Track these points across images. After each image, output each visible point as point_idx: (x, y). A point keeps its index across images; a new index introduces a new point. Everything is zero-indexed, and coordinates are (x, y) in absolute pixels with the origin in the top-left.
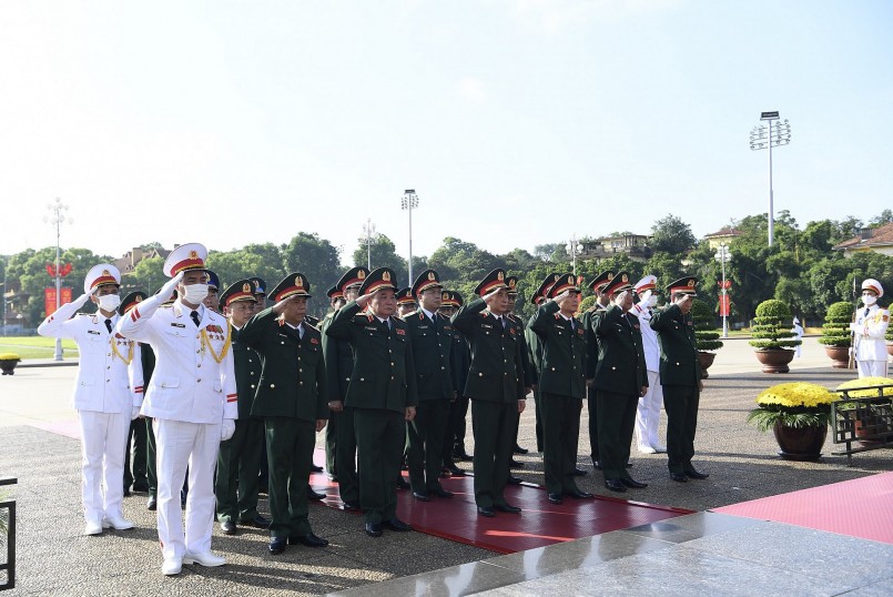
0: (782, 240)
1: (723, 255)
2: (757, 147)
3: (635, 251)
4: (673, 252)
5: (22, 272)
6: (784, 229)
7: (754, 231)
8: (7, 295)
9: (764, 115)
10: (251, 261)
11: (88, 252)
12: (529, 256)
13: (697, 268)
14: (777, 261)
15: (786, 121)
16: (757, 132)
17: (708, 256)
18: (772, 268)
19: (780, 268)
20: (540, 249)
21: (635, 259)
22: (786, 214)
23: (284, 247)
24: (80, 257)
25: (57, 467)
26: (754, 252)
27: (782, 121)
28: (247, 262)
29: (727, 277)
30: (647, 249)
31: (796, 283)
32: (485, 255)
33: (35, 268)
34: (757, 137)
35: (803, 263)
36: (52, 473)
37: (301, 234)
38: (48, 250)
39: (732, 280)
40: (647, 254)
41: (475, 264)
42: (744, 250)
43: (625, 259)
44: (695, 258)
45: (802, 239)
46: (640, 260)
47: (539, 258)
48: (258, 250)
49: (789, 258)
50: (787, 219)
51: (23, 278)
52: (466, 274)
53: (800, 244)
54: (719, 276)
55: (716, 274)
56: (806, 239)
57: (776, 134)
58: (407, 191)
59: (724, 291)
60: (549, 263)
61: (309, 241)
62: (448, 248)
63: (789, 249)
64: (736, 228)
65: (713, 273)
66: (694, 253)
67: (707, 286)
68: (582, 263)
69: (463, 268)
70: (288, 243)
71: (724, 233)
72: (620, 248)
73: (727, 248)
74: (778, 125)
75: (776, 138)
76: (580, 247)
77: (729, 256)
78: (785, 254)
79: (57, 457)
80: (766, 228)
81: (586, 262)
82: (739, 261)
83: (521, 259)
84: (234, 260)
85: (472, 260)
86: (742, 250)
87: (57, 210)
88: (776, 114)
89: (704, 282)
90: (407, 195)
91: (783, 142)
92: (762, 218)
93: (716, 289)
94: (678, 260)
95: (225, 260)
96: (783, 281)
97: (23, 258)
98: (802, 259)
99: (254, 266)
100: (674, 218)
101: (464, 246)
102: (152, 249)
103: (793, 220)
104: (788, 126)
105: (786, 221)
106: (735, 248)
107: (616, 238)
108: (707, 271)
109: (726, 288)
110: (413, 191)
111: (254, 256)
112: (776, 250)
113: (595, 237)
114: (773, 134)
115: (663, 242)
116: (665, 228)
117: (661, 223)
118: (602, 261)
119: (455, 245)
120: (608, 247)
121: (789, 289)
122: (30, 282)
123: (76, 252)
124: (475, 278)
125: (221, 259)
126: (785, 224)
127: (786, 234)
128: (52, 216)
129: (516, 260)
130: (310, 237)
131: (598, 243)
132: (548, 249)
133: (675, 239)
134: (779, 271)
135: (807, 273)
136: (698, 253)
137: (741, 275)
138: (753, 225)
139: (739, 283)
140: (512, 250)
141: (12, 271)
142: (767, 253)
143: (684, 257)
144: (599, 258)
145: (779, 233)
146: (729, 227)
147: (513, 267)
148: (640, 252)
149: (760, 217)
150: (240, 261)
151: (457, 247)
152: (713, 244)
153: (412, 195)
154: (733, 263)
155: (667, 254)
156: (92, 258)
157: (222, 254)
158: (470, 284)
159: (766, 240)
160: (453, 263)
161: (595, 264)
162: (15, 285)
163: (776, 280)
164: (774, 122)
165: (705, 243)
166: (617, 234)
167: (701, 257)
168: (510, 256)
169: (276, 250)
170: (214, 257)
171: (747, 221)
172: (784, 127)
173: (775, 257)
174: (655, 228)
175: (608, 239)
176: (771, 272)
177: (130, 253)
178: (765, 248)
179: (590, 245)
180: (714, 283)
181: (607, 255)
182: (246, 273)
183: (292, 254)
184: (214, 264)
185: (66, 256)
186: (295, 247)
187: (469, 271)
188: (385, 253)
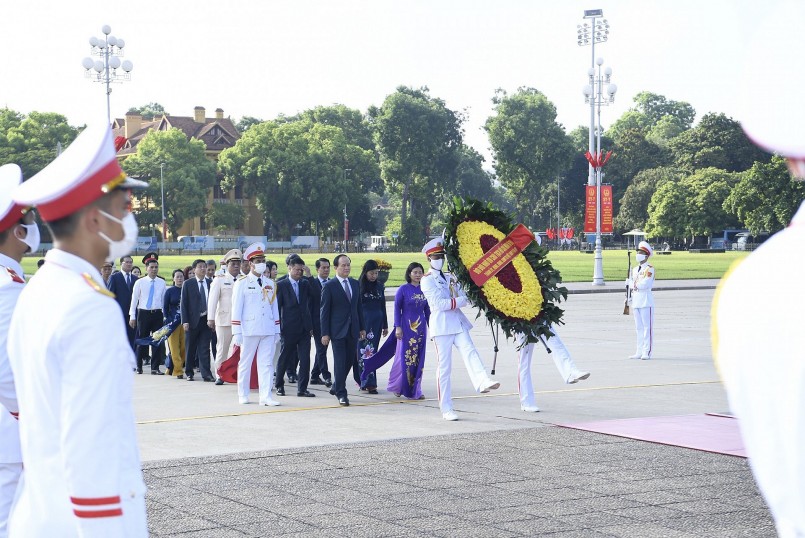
10: (324, 135)
11: (60, 119)
23: (373, 112)
28: (317, 137)
37: (402, 90)
41: (703, 138)
48: (330, 116)
52: (687, 157)
58: (588, 13)
61: (416, 101)
62: (642, 111)
69: (681, 146)
70: (379, 105)
84: (296, 133)
90: (589, 21)
99: (328, 144)
101: (669, 108)
110: (598, 12)
111: (329, 127)
119: (656, 107)
123: (41, 119)
124: (705, 162)
130: (417, 94)
150: (306, 136)
151: (658, 109)
153: (598, 19)
158: (700, 174)
160: (655, 135)
169: (358, 117)
182: (316, 155)
183: (389, 123)
184: (264, 140)
185: (26, 126)
186: (395, 111)
187: (694, 150)
188: (543, 121)
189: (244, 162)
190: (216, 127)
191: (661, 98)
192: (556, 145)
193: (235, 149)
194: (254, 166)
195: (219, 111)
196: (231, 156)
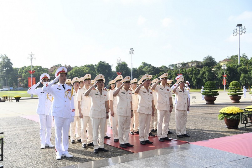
0: (243, 62)
1: (224, 67)
2: (235, 35)
3: (198, 66)
4: (209, 67)
5: (22, 72)
6: (244, 59)
7: (234, 60)
8: (19, 79)
9: (238, 25)
10: (86, 69)
11: (41, 67)
12: (167, 68)
13: (216, 71)
14: (241, 69)
15: (244, 27)
16: (235, 30)
17: (220, 67)
18: (239, 71)
19: (242, 71)
20: (170, 65)
21: (198, 68)
22: (244, 55)
23: (96, 65)
24: (38, 68)
25: (25, 128)
26: (234, 66)
27: (243, 27)
29: (226, 74)
30: (201, 66)
31: (247, 75)
32: (154, 67)
33: (26, 72)
34: (235, 32)
35: (249, 69)
36: (23, 130)
37: (101, 61)
38: (30, 66)
39: (227, 75)
40: (202, 67)
41: (151, 70)
42: (231, 66)
43: (195, 69)
44: (216, 68)
45: (249, 62)
46: (199, 69)
47: (170, 68)
48: (88, 66)
49: (245, 68)
50: (245, 56)
51: (23, 74)
53: (248, 64)
54: (223, 73)
55: (222, 73)
56: (250, 62)
57: (241, 31)
58: (131, 49)
59: (224, 78)
60: (173, 70)
62: (143, 65)
63: (245, 65)
64: (229, 59)
65: (221, 72)
66: (215, 67)
67: (220, 76)
68: (182, 70)
69: (147, 71)
70: (97, 64)
71: (225, 60)
72: (193, 65)
73: (225, 65)
74: (242, 28)
75: (241, 32)
76: (181, 65)
77: (226, 67)
78: (243, 67)
79: (25, 125)
80: (238, 59)
81: (183, 69)
82: (229, 69)
83: (164, 68)
84: (81, 69)
85: (150, 69)
86: (230, 66)
87: (31, 56)
88: (241, 25)
89: (218, 75)
91: (243, 33)
92: (237, 56)
93: (222, 77)
94: (211, 69)
95: (79, 69)
96: (243, 75)
97: (23, 68)
98: (249, 68)
100: (210, 56)
101: (148, 65)
102: (59, 66)
103: (247, 57)
104: (245, 28)
105: (244, 57)
106: (228, 65)
107: (192, 62)
108: (219, 72)
109: (225, 77)
110: (133, 49)
111: (87, 68)
112: (241, 66)
113: (186, 62)
114: (240, 31)
115: (206, 63)
116: (207, 59)
117: (206, 58)
118: (188, 69)
119: (145, 65)
120: (190, 65)
121: (244, 77)
122: (25, 75)
123: (37, 67)
125: (78, 69)
126: (244, 58)
127: (244, 61)
128: (30, 57)
129: (163, 69)
130: (103, 62)
131: (187, 64)
132: (172, 65)
133: (210, 62)
134: (241, 72)
135: (250, 72)
136: (217, 66)
137: (230, 73)
138: (234, 58)
139: (229, 75)
140: (162, 66)
141: (20, 72)
142: (238, 67)
143: (213, 68)
144: (187, 68)
145: (242, 61)
146: (227, 59)
147: (162, 71)
148: (199, 66)
149: (236, 56)
150: (83, 69)
151: (146, 65)
152: (221, 64)
153: (133, 50)
154: (227, 69)
155: (207, 67)
156: (42, 69)
157: (78, 67)
159: (238, 63)
160: (144, 70)
161: (186, 70)
162: (21, 76)
163: (241, 75)
164: (240, 27)
165: (219, 63)
166: (192, 61)
167: (218, 68)
168: (161, 68)
169: (93, 66)
170: (76, 68)
171: (232, 57)
172: (244, 29)
173: (240, 68)
174: (204, 59)
175: (190, 63)
176: (239, 72)
177: (52, 67)
178: (237, 65)
179: (184, 65)
180: (221, 75)
181: (189, 67)
182: (85, 73)
183: (98, 67)
184: (76, 70)
185: (35, 68)
186: (99, 65)
187: (149, 72)
188: (125, 67)
189: (72, 74)
190: (68, 68)
191: (146, 63)
192: (127, 71)
193: (71, 72)
194: (74, 75)
195: (69, 65)
196: (70, 73)
